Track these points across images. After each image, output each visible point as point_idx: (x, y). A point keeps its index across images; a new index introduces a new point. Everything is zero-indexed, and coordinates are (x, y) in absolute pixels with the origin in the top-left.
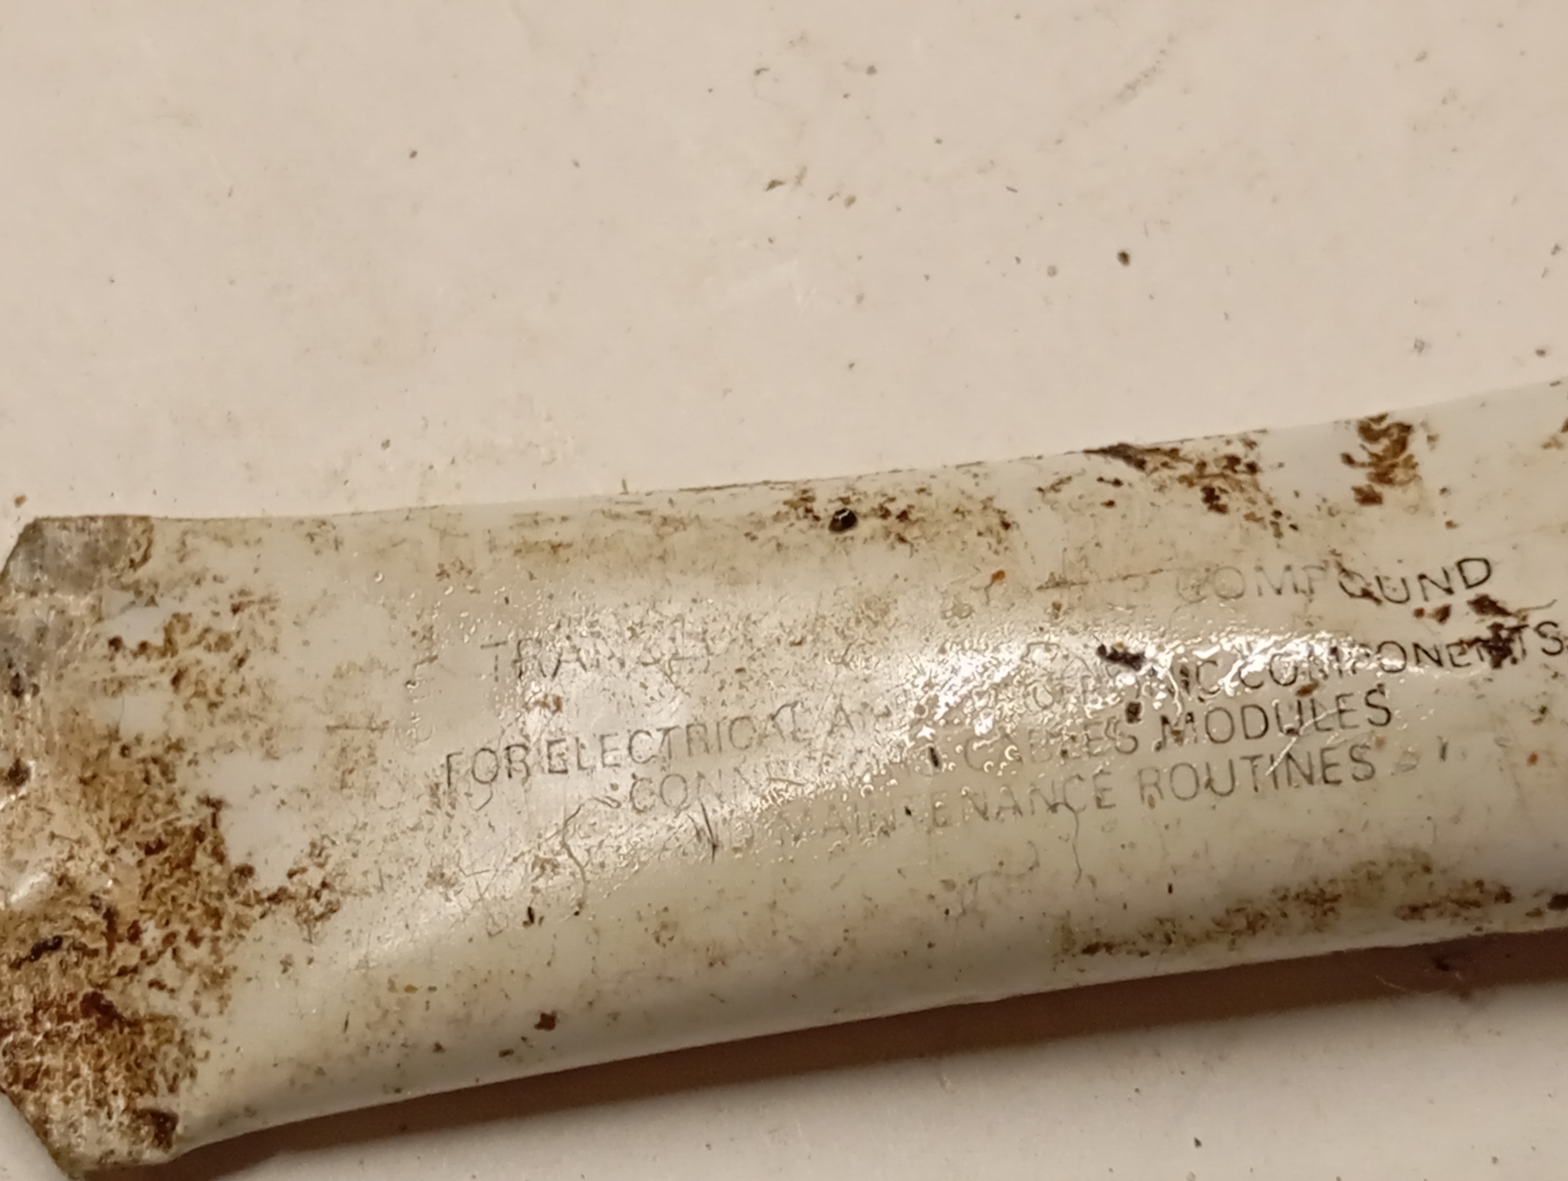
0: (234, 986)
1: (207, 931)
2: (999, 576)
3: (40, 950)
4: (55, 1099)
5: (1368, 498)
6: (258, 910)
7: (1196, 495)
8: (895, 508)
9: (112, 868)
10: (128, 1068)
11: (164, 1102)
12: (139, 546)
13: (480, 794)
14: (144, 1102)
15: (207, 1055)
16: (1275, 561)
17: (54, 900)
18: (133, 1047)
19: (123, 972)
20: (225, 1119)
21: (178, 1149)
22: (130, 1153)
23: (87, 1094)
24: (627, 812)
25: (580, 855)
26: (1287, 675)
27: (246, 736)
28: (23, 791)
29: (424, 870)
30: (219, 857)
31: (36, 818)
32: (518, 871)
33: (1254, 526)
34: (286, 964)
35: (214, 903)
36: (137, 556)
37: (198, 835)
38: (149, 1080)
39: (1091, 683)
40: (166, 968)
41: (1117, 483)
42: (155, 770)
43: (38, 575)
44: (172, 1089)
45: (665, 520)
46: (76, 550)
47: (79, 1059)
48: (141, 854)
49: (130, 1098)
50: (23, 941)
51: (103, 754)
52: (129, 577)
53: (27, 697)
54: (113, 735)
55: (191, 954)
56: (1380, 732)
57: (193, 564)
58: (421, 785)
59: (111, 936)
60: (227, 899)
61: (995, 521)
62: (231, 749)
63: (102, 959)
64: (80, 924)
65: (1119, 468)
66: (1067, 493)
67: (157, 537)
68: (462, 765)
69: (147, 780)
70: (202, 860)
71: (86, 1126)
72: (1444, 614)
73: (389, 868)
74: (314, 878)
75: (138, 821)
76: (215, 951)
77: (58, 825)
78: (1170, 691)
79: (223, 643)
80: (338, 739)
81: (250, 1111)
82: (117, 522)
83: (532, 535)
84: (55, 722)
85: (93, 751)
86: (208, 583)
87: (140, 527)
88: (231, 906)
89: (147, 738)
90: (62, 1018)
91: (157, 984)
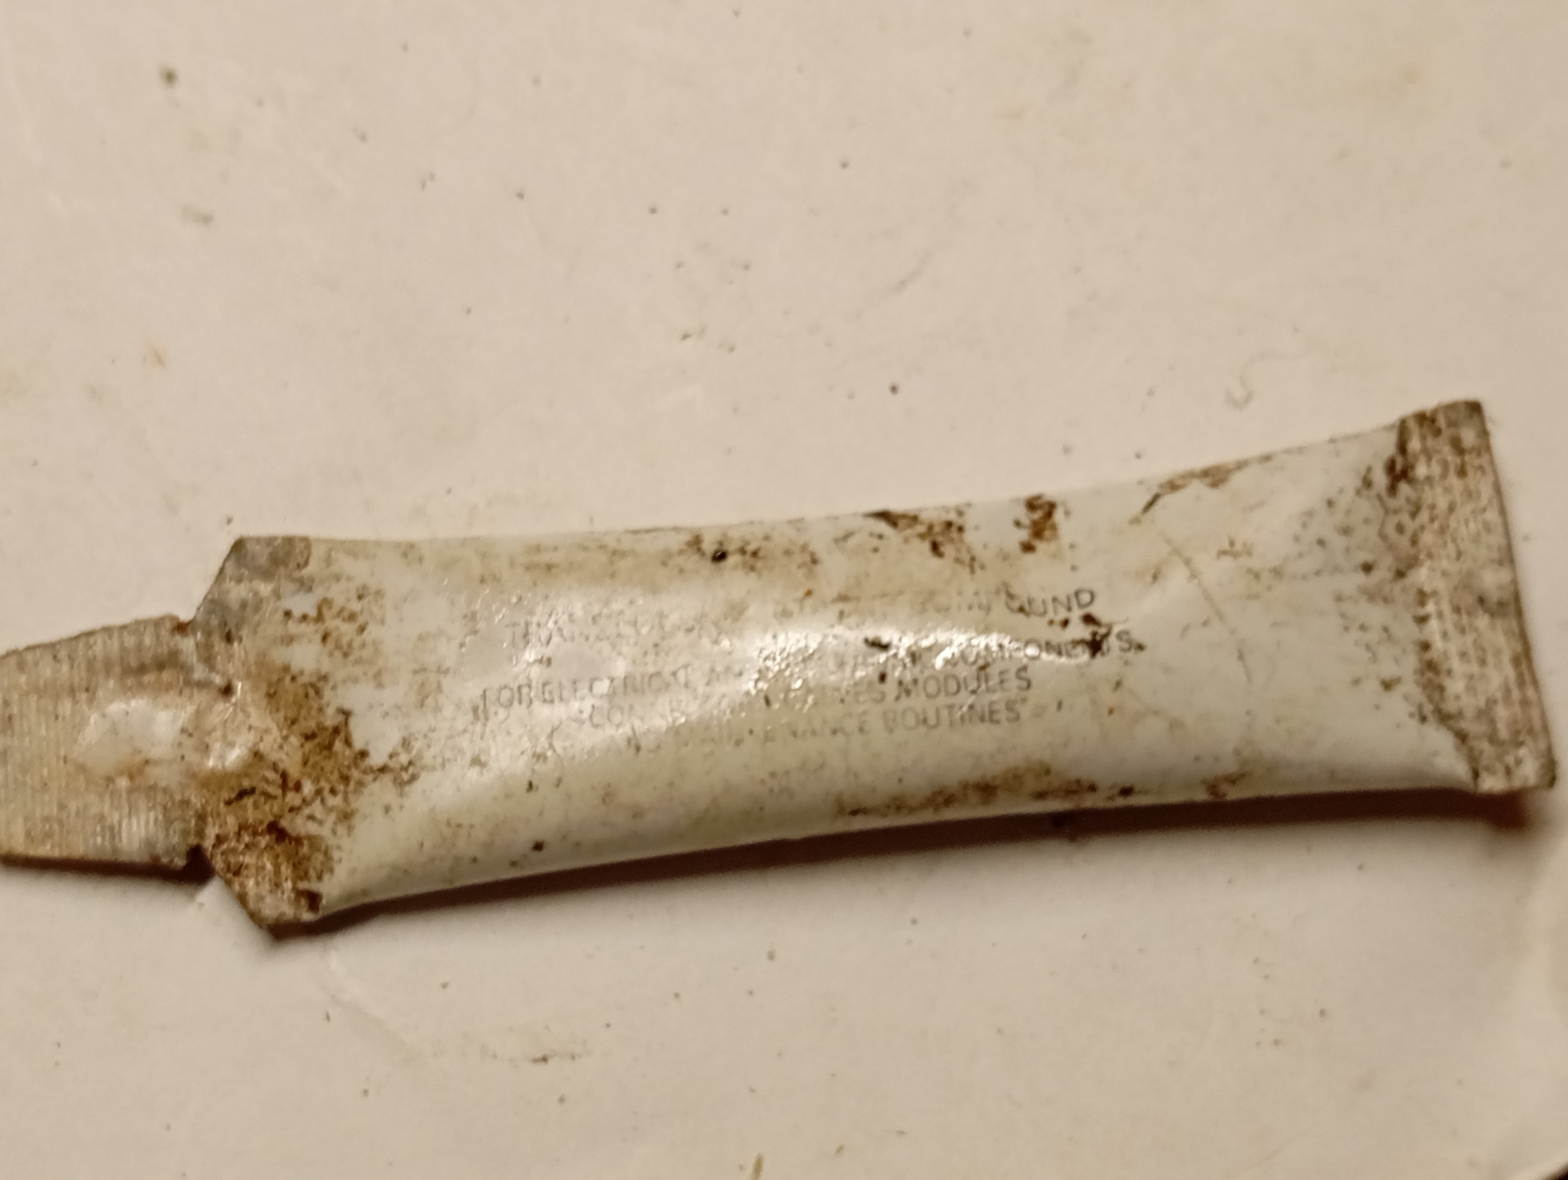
0: (356, 821)
1: (341, 788)
2: (809, 593)
3: (243, 794)
4: (251, 883)
5: (1028, 548)
6: (370, 777)
7: (926, 546)
8: (751, 548)
9: (286, 748)
10: (294, 865)
11: (313, 886)
12: (302, 556)
13: (502, 714)
14: (303, 885)
15: (340, 861)
16: (970, 588)
17: (250, 766)
18: (297, 853)
19: (291, 810)
20: (350, 896)
21: (321, 914)
22: (295, 914)
23: (270, 880)
24: (587, 726)
25: (559, 750)
26: (972, 659)
27: (365, 674)
28: (233, 700)
29: (468, 756)
30: (348, 742)
31: (240, 716)
32: (524, 758)
33: (959, 567)
34: (387, 809)
35: (345, 771)
36: (301, 561)
37: (336, 731)
38: (306, 873)
39: (860, 660)
40: (316, 808)
41: (880, 537)
42: (311, 692)
43: (243, 570)
44: (320, 878)
45: (615, 552)
46: (265, 557)
47: (265, 859)
48: (303, 740)
49: (294, 883)
50: (232, 789)
51: (280, 680)
52: (297, 574)
53: (236, 644)
54: (286, 669)
55: (332, 801)
56: (1024, 694)
57: (335, 568)
58: (468, 706)
59: (284, 786)
60: (353, 770)
61: (808, 558)
62: (356, 680)
63: (280, 800)
64: (267, 781)
65: (882, 527)
66: (852, 542)
67: (314, 550)
68: (491, 696)
69: (307, 696)
70: (338, 745)
71: (269, 900)
72: (1065, 623)
73: (448, 754)
74: (404, 759)
75: (301, 719)
76: (346, 799)
77: (254, 720)
78: (905, 666)
79: (352, 617)
80: (419, 678)
81: (364, 892)
82: (289, 541)
83: (536, 559)
84: (252, 659)
85: (275, 678)
86: (343, 581)
87: (303, 545)
88: (355, 774)
89: (306, 672)
90: (255, 834)
91: (311, 817)
